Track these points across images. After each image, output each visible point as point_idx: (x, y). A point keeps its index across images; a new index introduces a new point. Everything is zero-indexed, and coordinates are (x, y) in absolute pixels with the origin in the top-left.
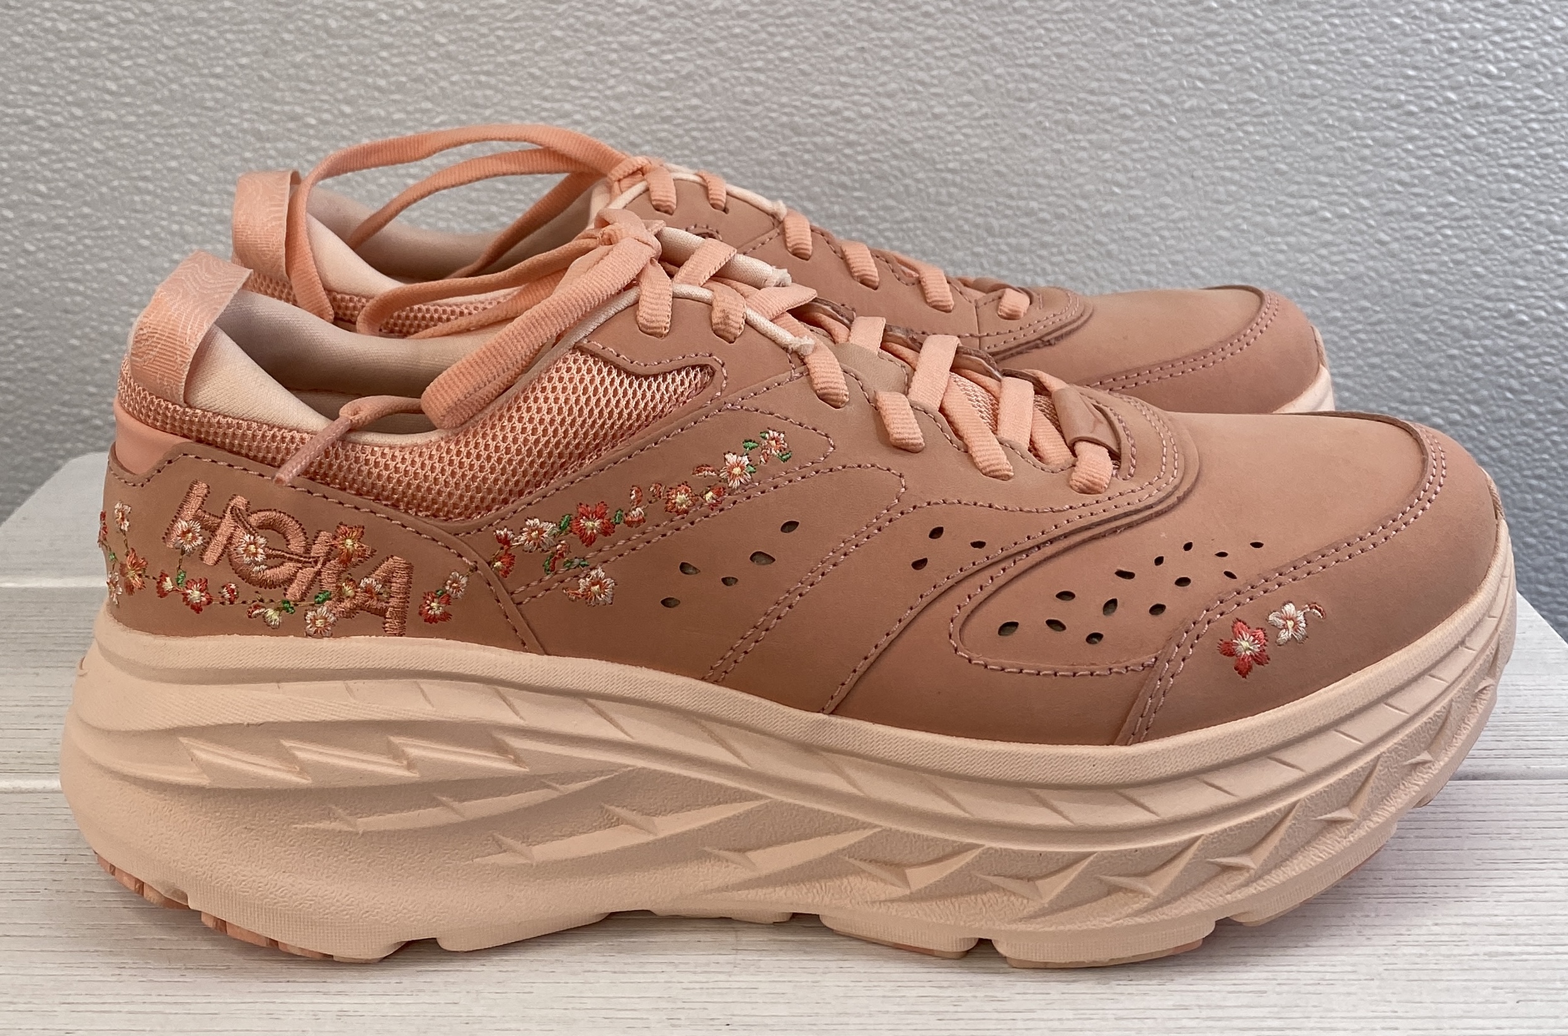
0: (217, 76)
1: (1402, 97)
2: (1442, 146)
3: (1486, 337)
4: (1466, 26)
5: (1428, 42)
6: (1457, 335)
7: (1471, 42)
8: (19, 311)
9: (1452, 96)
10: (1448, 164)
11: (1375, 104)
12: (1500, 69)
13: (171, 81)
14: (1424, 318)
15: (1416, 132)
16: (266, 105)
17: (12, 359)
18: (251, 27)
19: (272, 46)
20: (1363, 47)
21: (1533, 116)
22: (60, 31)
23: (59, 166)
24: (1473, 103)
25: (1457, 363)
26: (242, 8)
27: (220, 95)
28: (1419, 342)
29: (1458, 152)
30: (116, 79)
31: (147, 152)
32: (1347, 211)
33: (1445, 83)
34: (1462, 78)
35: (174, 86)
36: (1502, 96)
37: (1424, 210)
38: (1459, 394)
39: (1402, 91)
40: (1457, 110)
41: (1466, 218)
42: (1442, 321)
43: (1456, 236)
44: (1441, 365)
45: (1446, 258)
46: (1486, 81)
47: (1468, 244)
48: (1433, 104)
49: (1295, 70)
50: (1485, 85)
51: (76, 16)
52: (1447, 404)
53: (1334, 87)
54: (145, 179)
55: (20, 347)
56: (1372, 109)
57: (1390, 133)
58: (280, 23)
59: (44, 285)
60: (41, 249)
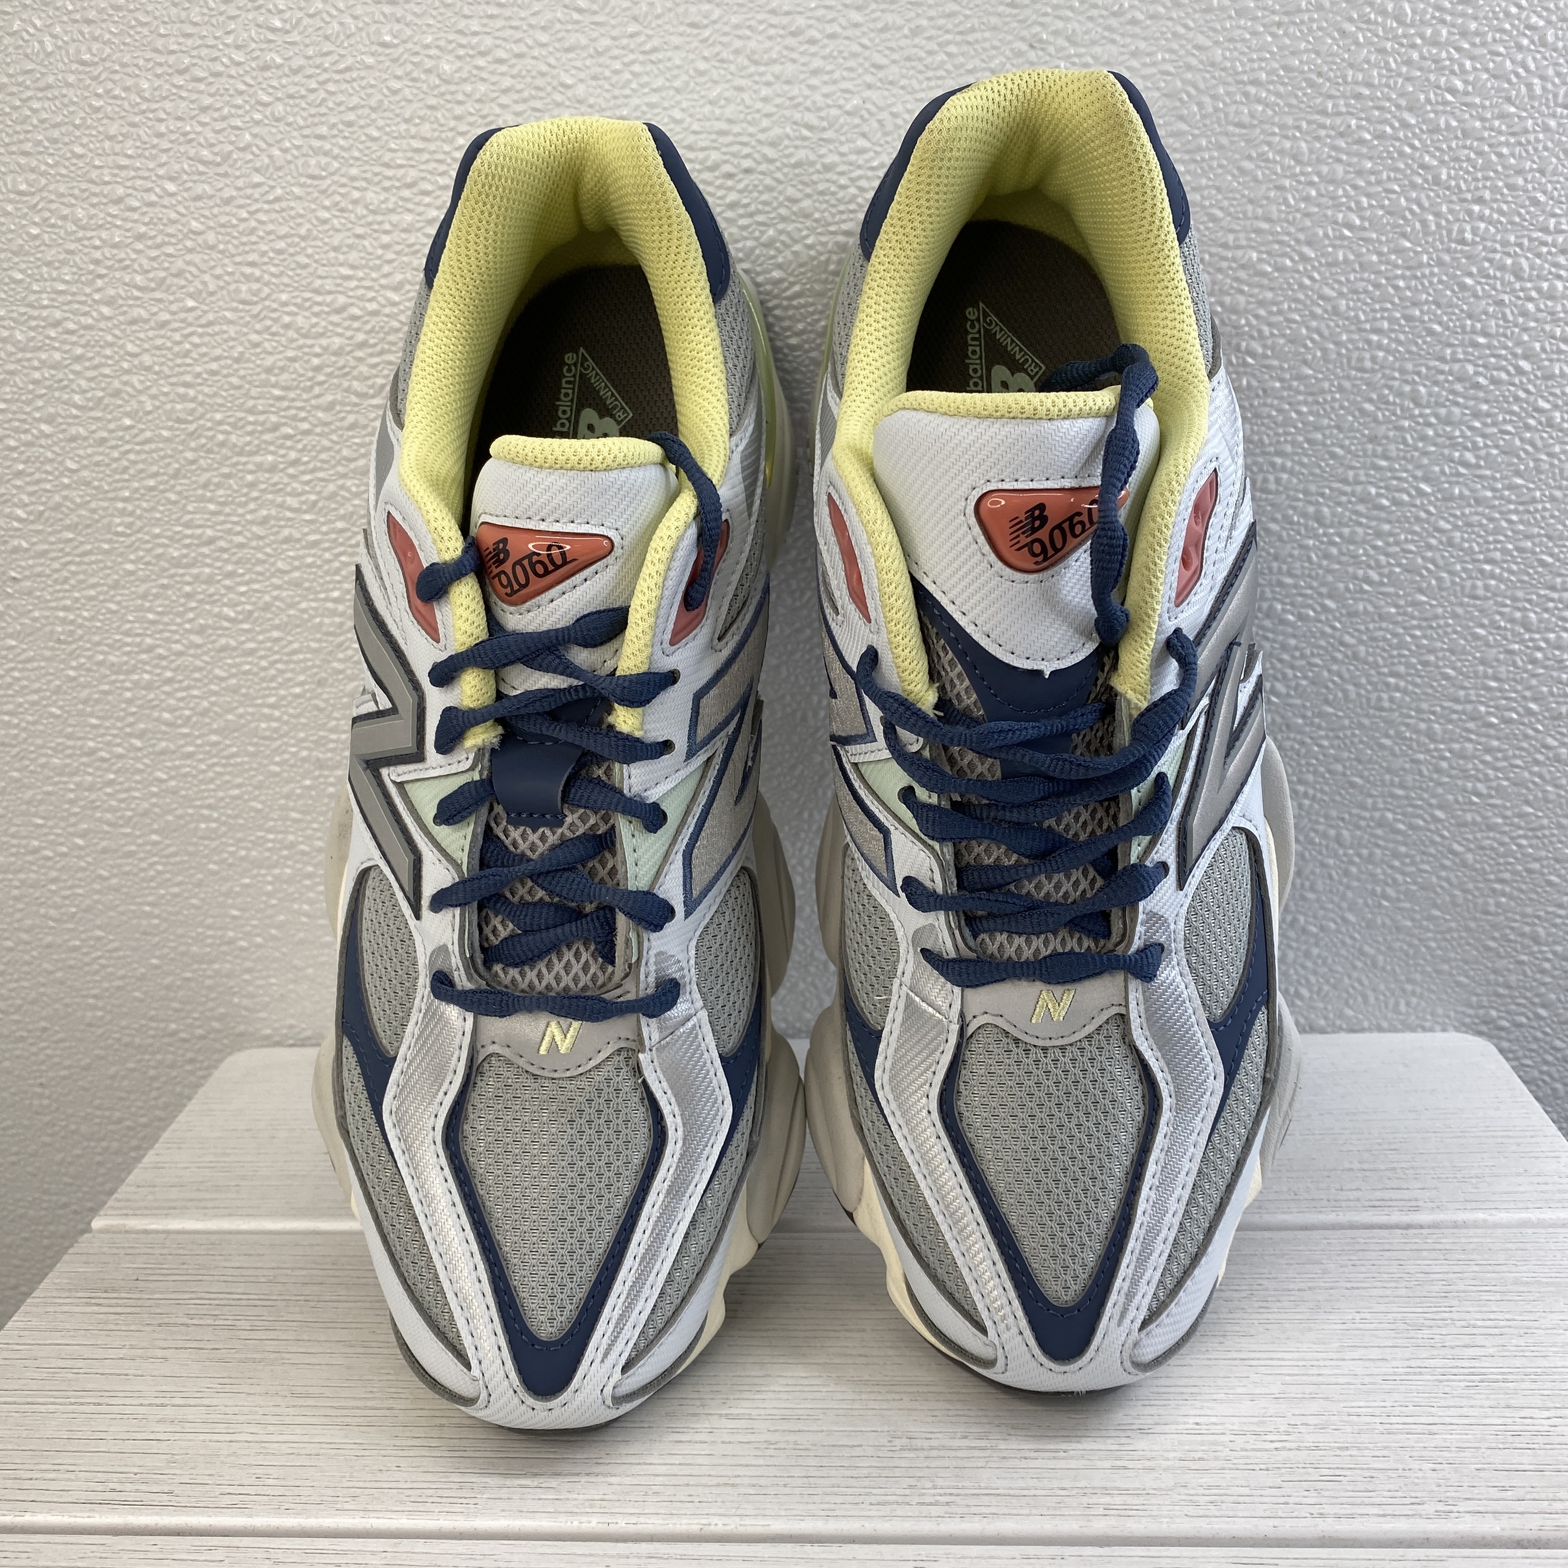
0: (272, 706)
1: (1483, 709)
2: (1520, 757)
3: (1555, 943)
4: (1552, 636)
5: (1511, 652)
6: (1527, 941)
7: (1557, 653)
8: (99, 933)
9: (1533, 706)
10: (1526, 774)
11: (1455, 716)
13: (229, 711)
14: (1494, 926)
15: (1495, 743)
16: (322, 733)
17: (97, 978)
18: (301, 657)
19: (323, 675)
20: (1444, 658)
22: (113, 664)
23: (124, 796)
24: (1555, 714)
25: (1527, 969)
26: (290, 638)
27: (274, 725)
28: (1488, 949)
29: (1537, 762)
30: (172, 710)
31: (212, 780)
32: (1421, 823)
33: (1528, 694)
34: (1545, 689)
35: (230, 717)
37: (1500, 820)
38: (1526, 998)
39: (1482, 703)
40: (1538, 721)
41: (1542, 827)
42: (1512, 928)
43: (1531, 846)
44: (1509, 970)
45: (1519, 868)
47: (1543, 853)
48: (1515, 716)
49: (1370, 682)
51: (128, 649)
52: (1513, 1007)
53: (1413, 700)
54: (209, 807)
55: (104, 967)
56: (1451, 721)
57: (1469, 746)
58: (331, 653)
59: (121, 909)
60: (115, 876)
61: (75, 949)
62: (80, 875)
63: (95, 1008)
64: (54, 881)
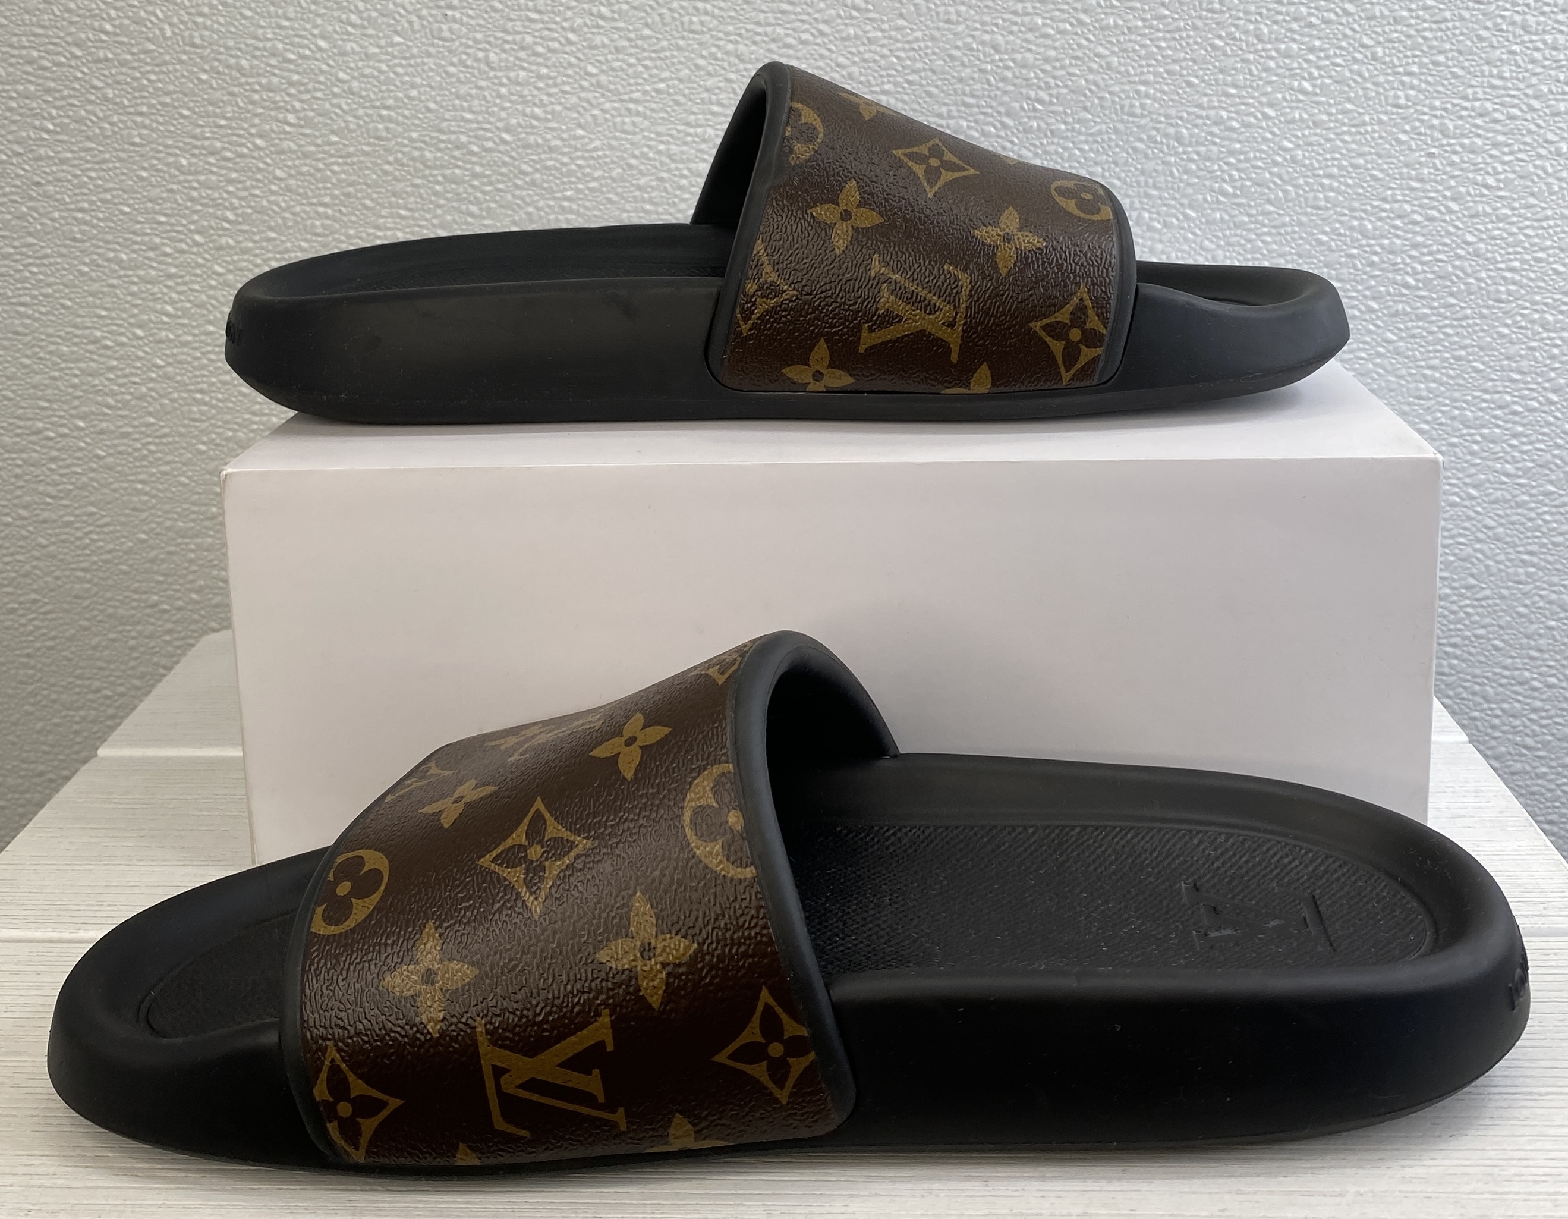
7: (1391, 256)
8: (92, 509)
12: (1417, 280)
17: (88, 552)
21: (1447, 322)
22: (122, 261)
23: (124, 381)
30: (172, 302)
31: (203, 367)
36: (1419, 304)
46: (1404, 291)
50: (1404, 295)
51: (136, 247)
54: (201, 391)
55: (94, 541)
59: (116, 486)
60: (110, 455)
61: (68, 524)
62: (79, 454)
63: (81, 580)
64: (53, 460)
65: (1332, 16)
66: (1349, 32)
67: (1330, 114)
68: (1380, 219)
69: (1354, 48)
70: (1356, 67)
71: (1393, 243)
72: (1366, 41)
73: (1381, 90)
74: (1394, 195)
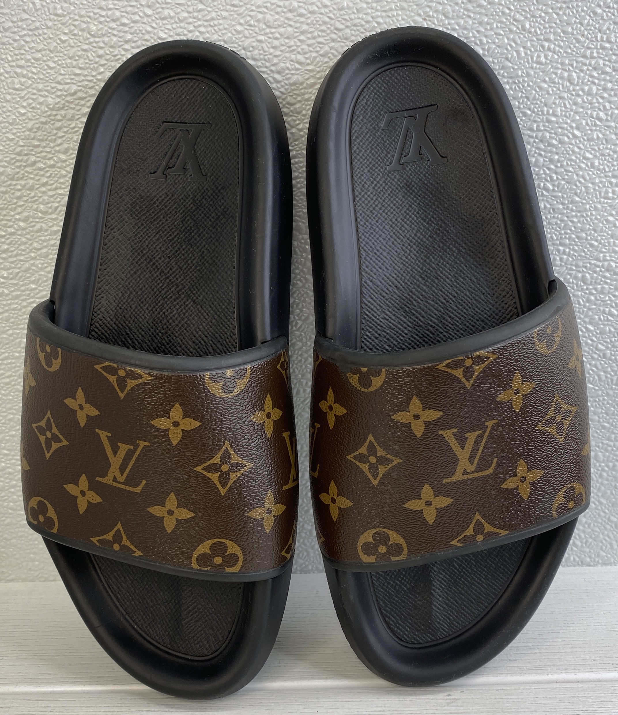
65: (566, 139)
66: (576, 149)
67: (563, 204)
68: (595, 272)
69: (579, 160)
70: (581, 173)
71: (603, 288)
72: (588, 155)
73: (597, 188)
74: (605, 256)
